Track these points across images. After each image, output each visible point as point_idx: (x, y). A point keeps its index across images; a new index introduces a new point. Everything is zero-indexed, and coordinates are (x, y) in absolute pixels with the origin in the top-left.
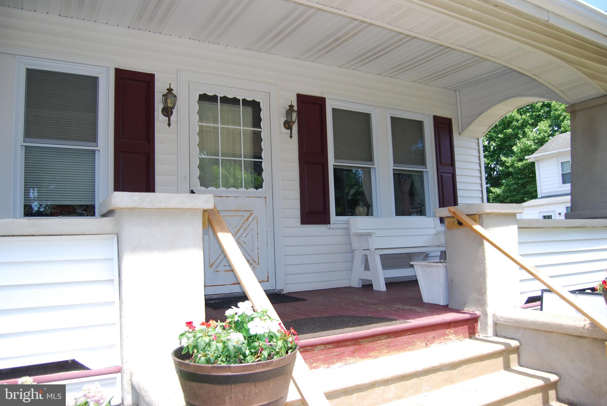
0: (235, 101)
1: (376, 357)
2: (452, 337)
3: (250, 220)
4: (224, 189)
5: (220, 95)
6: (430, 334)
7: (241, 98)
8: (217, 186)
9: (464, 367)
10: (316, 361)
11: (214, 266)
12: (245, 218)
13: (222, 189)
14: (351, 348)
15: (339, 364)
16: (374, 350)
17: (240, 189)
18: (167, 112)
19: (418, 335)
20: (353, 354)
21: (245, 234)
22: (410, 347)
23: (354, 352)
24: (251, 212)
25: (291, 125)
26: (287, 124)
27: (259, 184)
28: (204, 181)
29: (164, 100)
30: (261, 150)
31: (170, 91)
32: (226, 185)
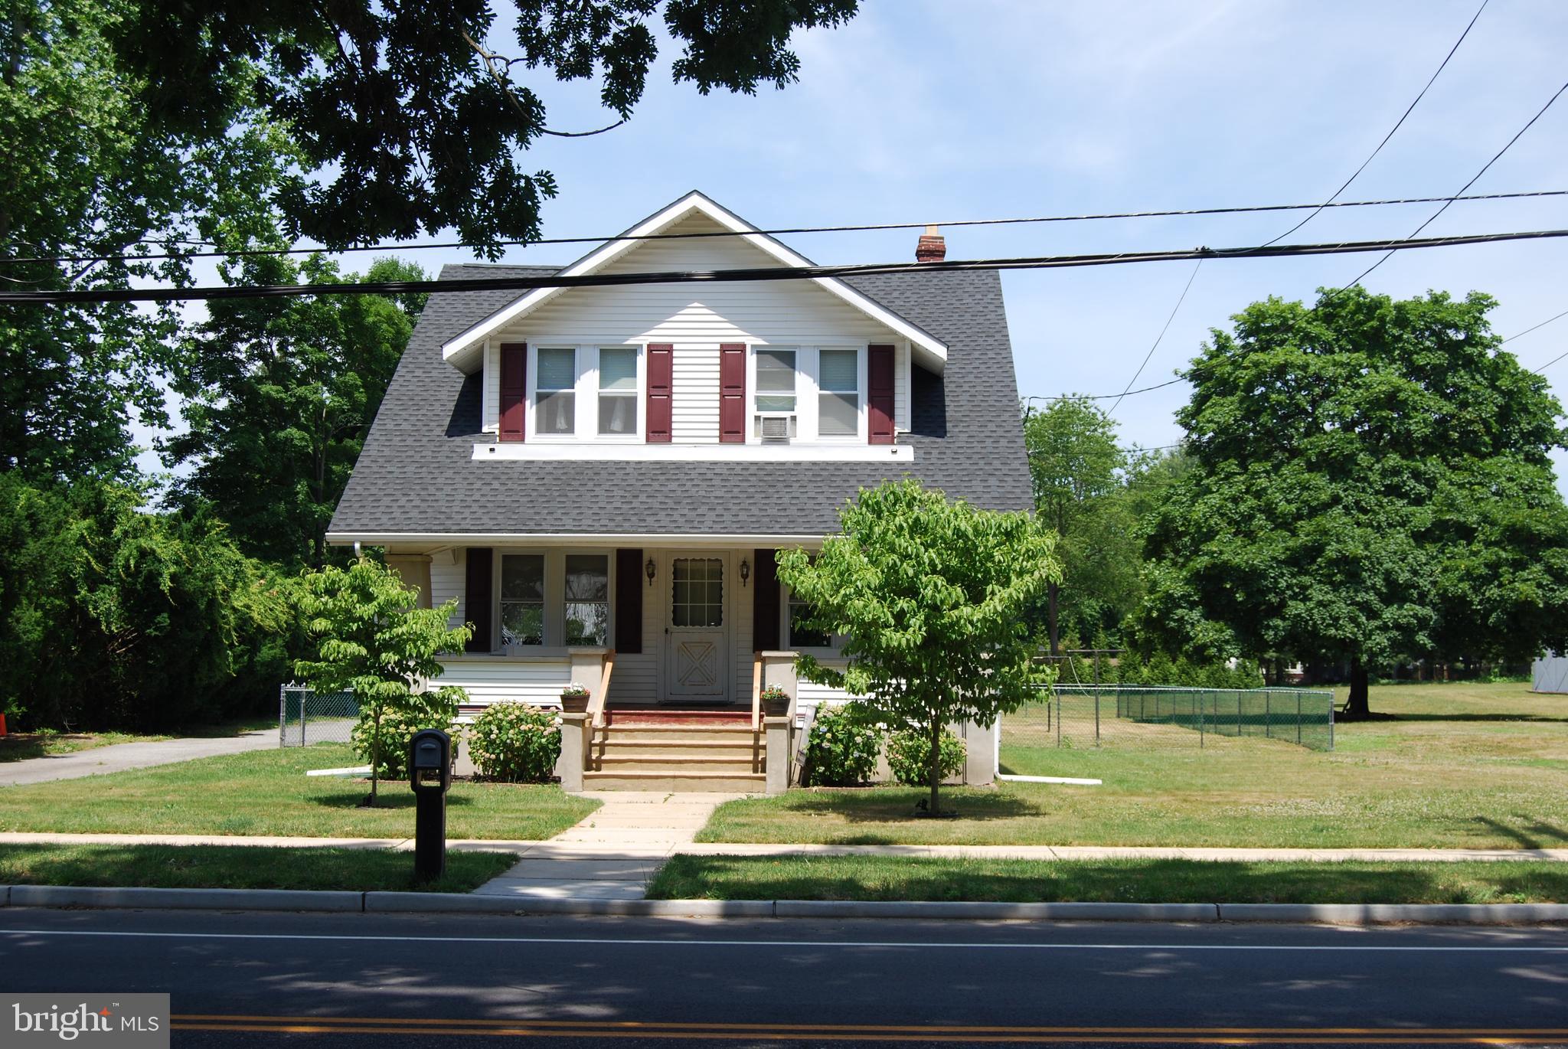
0: (701, 562)
1: (689, 725)
2: (744, 722)
3: (710, 649)
4: (692, 627)
5: (689, 559)
6: (726, 720)
7: (706, 559)
8: (686, 625)
10: (655, 721)
11: (682, 681)
12: (706, 647)
13: (689, 627)
14: (674, 719)
15: (667, 724)
16: (688, 721)
17: (703, 627)
18: (651, 576)
19: (717, 719)
20: (675, 722)
21: (706, 659)
22: (711, 724)
23: (676, 720)
24: (711, 643)
25: (745, 577)
26: (742, 576)
27: (719, 623)
28: (676, 622)
29: (647, 568)
30: (721, 596)
31: (651, 562)
32: (693, 624)
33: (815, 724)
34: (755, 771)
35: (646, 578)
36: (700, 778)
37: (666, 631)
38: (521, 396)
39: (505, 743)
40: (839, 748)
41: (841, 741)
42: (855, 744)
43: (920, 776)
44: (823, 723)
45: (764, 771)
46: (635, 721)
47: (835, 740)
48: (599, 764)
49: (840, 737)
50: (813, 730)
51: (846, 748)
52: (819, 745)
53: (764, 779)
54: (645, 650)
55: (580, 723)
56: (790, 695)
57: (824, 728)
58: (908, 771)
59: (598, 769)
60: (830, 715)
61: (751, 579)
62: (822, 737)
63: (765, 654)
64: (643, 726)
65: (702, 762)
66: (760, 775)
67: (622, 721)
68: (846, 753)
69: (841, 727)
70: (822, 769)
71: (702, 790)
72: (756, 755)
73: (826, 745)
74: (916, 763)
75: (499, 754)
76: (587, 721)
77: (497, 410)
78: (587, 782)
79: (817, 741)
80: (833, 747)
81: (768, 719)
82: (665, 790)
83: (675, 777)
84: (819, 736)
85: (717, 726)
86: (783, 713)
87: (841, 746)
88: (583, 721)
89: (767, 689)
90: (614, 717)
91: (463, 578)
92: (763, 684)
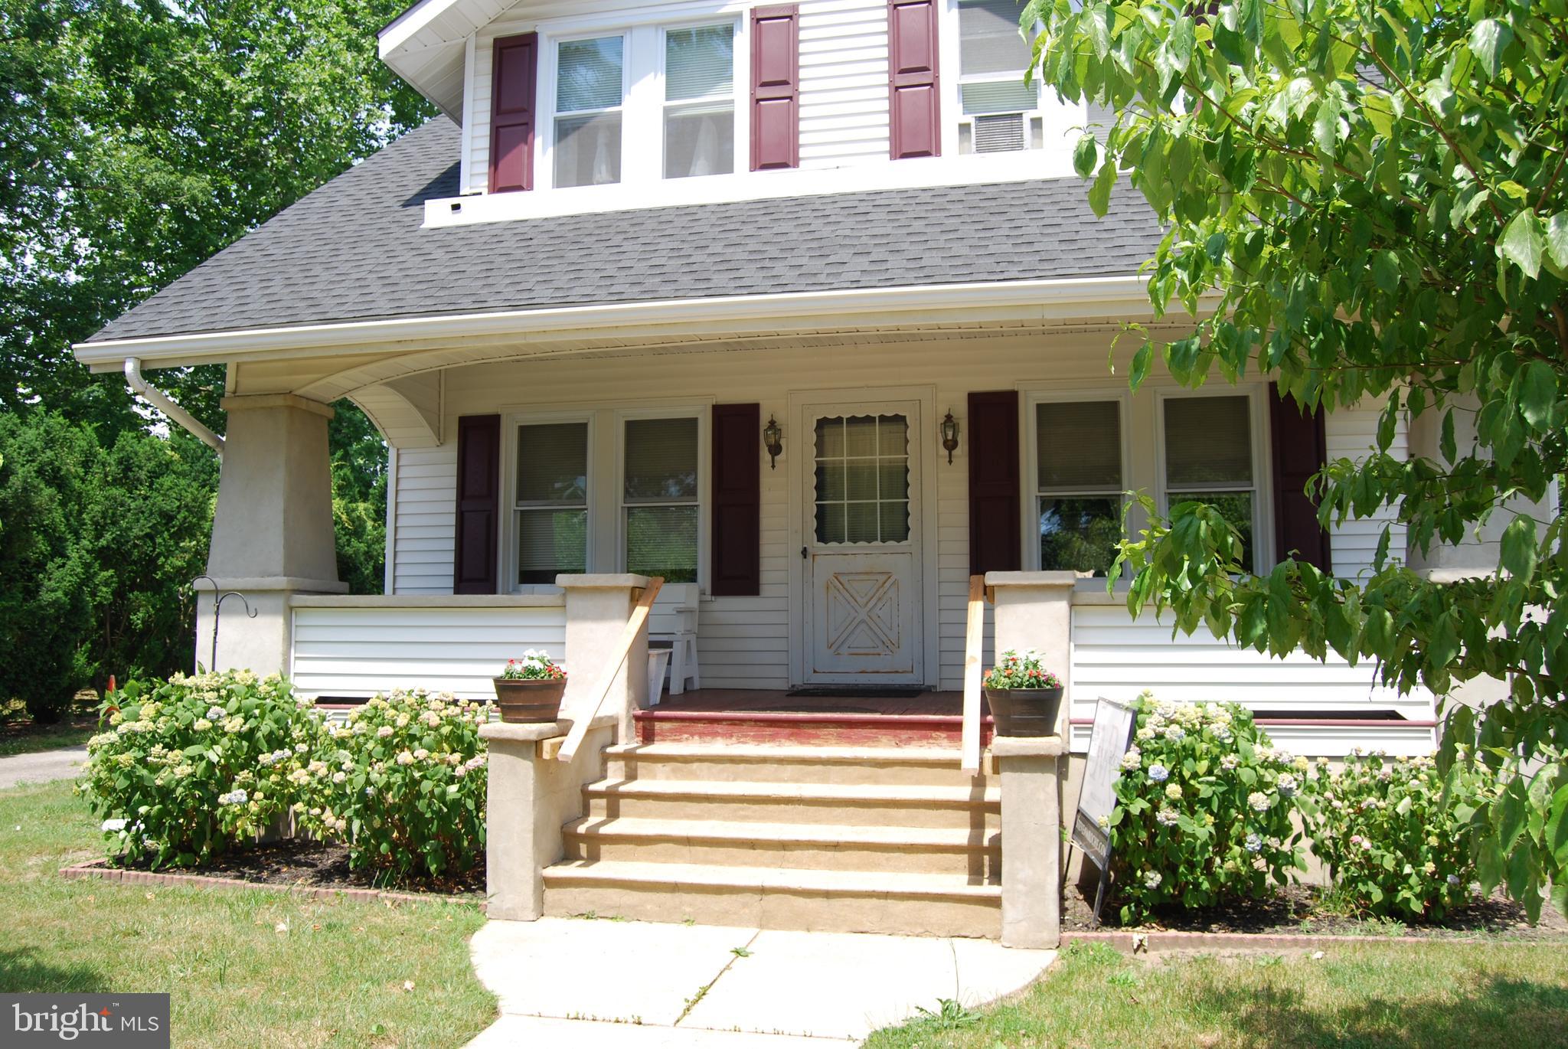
0: (869, 420)
1: (820, 745)
2: (945, 742)
3: (887, 585)
4: (851, 544)
5: (845, 416)
6: (905, 734)
7: (876, 415)
8: (841, 541)
9: (897, 768)
10: (746, 736)
11: (834, 647)
12: (881, 582)
13: (847, 544)
14: (787, 731)
15: (772, 744)
16: (818, 737)
17: (874, 543)
18: (775, 450)
19: (883, 731)
20: (789, 737)
21: (880, 605)
22: (870, 743)
23: (792, 735)
24: (889, 574)
25: (951, 445)
26: (946, 443)
27: (902, 534)
28: (822, 536)
29: (767, 437)
30: (907, 485)
31: (772, 423)
32: (854, 539)
33: (1133, 759)
34: (976, 874)
35: (765, 455)
36: (828, 895)
37: (804, 552)
38: (527, 126)
39: (362, 795)
40: (1201, 827)
41: (1206, 803)
42: (1247, 812)
43: (1431, 897)
44: (1157, 753)
45: (996, 876)
46: (702, 735)
47: (1191, 802)
48: (595, 846)
49: (1205, 792)
50: (1128, 773)
51: (1222, 827)
52: (1148, 819)
53: (995, 902)
54: (765, 589)
55: (532, 748)
56: (1060, 677)
57: (1158, 769)
58: (1393, 882)
59: (594, 858)
60: (1174, 733)
61: (962, 451)
62: (1151, 792)
63: (993, 578)
64: (719, 747)
65: (836, 846)
66: (987, 889)
67: (675, 736)
68: (1221, 841)
69: (1203, 766)
70: (1154, 879)
71: (834, 926)
72: (978, 825)
73: (1166, 815)
74: (1417, 862)
75: (350, 821)
76: (547, 745)
77: (485, 155)
78: (551, 894)
79: (1138, 806)
80: (1187, 824)
81: (1004, 744)
82: (739, 922)
83: (763, 891)
84: (1143, 791)
85: (884, 749)
86: (1044, 728)
87: (1210, 819)
88: (538, 744)
89: (999, 663)
90: (658, 725)
91: (453, 469)
92: (988, 651)
